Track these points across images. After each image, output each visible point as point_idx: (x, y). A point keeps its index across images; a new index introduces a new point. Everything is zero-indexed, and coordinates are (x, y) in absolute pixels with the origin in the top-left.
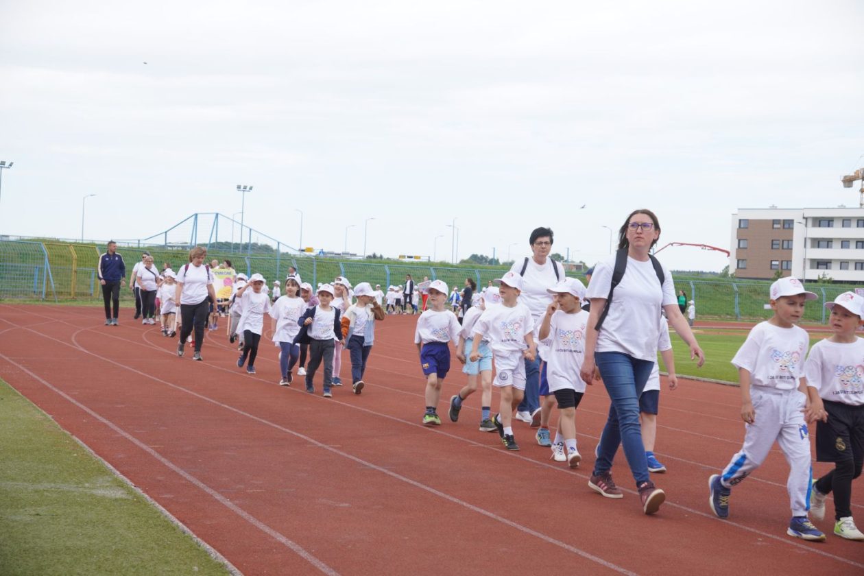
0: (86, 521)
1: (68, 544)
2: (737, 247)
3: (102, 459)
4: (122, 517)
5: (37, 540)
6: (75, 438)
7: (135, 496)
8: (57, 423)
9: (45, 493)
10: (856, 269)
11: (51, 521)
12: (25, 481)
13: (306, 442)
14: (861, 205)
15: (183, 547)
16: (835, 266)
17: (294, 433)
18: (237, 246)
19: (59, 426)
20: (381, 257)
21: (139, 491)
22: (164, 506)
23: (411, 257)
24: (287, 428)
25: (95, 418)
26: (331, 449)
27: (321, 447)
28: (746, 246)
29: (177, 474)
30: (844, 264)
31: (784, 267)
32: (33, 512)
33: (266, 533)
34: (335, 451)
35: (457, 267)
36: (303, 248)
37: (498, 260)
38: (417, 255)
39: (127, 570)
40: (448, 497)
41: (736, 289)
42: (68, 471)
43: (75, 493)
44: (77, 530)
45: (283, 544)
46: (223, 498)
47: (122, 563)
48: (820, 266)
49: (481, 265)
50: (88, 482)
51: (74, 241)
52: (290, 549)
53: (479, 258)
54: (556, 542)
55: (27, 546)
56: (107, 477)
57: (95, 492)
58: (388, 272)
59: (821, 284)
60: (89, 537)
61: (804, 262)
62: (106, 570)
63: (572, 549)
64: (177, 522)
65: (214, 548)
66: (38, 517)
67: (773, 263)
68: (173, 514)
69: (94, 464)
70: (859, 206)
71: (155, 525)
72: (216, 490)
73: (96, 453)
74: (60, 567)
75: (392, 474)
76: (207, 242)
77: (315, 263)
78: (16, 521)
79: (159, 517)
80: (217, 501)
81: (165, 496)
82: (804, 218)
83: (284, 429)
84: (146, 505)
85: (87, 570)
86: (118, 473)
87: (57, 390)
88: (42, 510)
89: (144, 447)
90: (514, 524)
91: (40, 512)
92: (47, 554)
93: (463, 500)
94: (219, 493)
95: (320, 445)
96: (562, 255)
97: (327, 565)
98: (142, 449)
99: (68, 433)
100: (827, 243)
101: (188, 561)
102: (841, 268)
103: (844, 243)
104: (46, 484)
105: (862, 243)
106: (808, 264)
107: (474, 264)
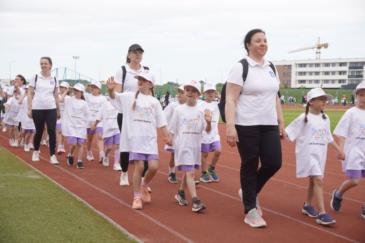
0: (26, 187)
1: (20, 196)
3: (29, 164)
4: (40, 185)
5: (8, 195)
6: (17, 156)
7: (44, 177)
8: (9, 151)
9: (8, 177)
10: (315, 83)
11: (12, 187)
14: (317, 58)
15: (66, 196)
16: (307, 82)
18: (74, 81)
19: (10, 152)
21: (45, 176)
22: (56, 181)
29: (60, 169)
30: (310, 81)
31: (288, 83)
32: (4, 184)
33: (97, 190)
35: (162, 87)
39: (45, 205)
42: (16, 169)
43: (20, 177)
44: (23, 191)
46: (79, 177)
47: (43, 202)
48: (302, 83)
49: (172, 86)
50: (25, 173)
52: (107, 195)
53: (171, 83)
55: (4, 197)
56: (32, 171)
57: (27, 176)
59: (302, 89)
60: (28, 193)
61: (296, 81)
62: (37, 205)
64: (62, 187)
65: (78, 196)
66: (6, 187)
67: (284, 82)
68: (60, 184)
69: (26, 166)
70: (316, 59)
71: (54, 188)
72: (76, 175)
73: (26, 162)
74: (18, 204)
76: (62, 79)
79: (54, 185)
80: (77, 178)
81: (56, 177)
82: (295, 64)
84: (49, 181)
85: (29, 205)
86: (36, 169)
89: (45, 159)
91: (7, 184)
92: (12, 199)
94: (77, 175)
96: (203, 81)
97: (122, 200)
99: (14, 155)
100: (304, 73)
101: (68, 201)
102: (309, 83)
103: (311, 73)
104: (8, 174)
105: (317, 73)
106: (297, 82)
107: (169, 86)
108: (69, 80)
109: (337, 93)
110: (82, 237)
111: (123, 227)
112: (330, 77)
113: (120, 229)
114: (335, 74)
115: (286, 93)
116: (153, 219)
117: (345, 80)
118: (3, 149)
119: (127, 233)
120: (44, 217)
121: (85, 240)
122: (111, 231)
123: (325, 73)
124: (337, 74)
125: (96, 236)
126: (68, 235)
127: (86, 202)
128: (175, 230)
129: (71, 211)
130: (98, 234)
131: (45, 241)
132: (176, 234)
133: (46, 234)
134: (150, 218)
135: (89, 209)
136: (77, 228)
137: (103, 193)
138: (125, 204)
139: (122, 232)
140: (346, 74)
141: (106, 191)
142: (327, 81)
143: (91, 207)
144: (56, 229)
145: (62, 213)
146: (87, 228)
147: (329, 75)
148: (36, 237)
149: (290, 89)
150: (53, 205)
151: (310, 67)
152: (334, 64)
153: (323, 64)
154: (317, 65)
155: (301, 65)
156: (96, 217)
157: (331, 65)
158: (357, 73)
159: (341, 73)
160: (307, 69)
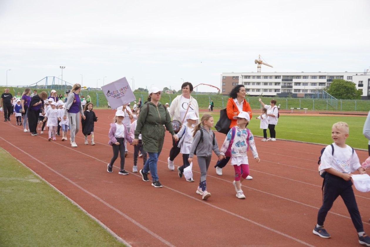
0: (29, 191)
1: (25, 200)
2: (222, 85)
3: (29, 168)
4: (40, 189)
5: (15, 199)
6: (18, 160)
7: (43, 182)
8: (11, 155)
9: (14, 182)
10: (257, 91)
11: (18, 192)
12: (5, 177)
13: (95, 160)
15: (62, 200)
16: (251, 90)
17: (91, 156)
18: (60, 86)
19: (12, 156)
21: (44, 180)
22: (53, 185)
25: (23, 153)
26: (103, 162)
27: (100, 161)
28: (225, 84)
29: (55, 173)
30: (253, 90)
32: (11, 189)
33: (88, 194)
34: (105, 162)
36: (83, 87)
37: (147, 90)
41: (223, 99)
42: (19, 173)
43: (23, 181)
44: (27, 195)
46: (72, 181)
50: (26, 177)
51: (5, 86)
53: (141, 89)
55: (12, 201)
56: (32, 175)
57: (29, 180)
60: (32, 197)
62: (40, 209)
64: (58, 191)
65: (72, 199)
66: (13, 190)
68: (57, 188)
69: (27, 170)
71: (52, 192)
72: (69, 178)
73: (27, 166)
74: (24, 208)
76: (51, 84)
77: (88, 93)
78: (6, 192)
79: (52, 189)
80: (70, 182)
81: (52, 181)
83: (86, 155)
84: (47, 185)
85: (34, 209)
86: (35, 173)
87: (8, 142)
88: (14, 187)
89: (42, 163)
92: (19, 203)
94: (70, 179)
95: (99, 160)
96: (168, 88)
97: (109, 204)
98: (41, 164)
99: (16, 158)
100: (249, 83)
101: (65, 205)
102: (252, 91)
103: (253, 83)
104: (13, 178)
105: (258, 83)
107: (140, 92)
108: (56, 85)
110: (80, 241)
111: (112, 230)
112: (268, 87)
113: (110, 232)
114: (272, 85)
117: (280, 89)
118: (6, 153)
119: (116, 236)
120: (46, 221)
121: (82, 243)
122: (102, 234)
123: (264, 83)
124: (273, 84)
125: (91, 239)
126: (68, 239)
127: (80, 205)
128: (154, 232)
129: (68, 215)
130: (92, 237)
131: (50, 245)
132: (155, 236)
133: (50, 238)
134: (134, 221)
135: (83, 212)
136: (74, 231)
137: (93, 197)
138: (112, 207)
139: (112, 235)
140: (280, 85)
141: (96, 195)
142: (265, 90)
143: (84, 210)
144: (57, 233)
145: (61, 217)
146: (82, 231)
147: (267, 85)
150: (53, 209)
151: (253, 78)
152: (271, 77)
153: (263, 76)
154: (259, 77)
155: (246, 77)
156: (89, 221)
157: (269, 77)
158: (288, 84)
159: (276, 84)
160: (251, 80)
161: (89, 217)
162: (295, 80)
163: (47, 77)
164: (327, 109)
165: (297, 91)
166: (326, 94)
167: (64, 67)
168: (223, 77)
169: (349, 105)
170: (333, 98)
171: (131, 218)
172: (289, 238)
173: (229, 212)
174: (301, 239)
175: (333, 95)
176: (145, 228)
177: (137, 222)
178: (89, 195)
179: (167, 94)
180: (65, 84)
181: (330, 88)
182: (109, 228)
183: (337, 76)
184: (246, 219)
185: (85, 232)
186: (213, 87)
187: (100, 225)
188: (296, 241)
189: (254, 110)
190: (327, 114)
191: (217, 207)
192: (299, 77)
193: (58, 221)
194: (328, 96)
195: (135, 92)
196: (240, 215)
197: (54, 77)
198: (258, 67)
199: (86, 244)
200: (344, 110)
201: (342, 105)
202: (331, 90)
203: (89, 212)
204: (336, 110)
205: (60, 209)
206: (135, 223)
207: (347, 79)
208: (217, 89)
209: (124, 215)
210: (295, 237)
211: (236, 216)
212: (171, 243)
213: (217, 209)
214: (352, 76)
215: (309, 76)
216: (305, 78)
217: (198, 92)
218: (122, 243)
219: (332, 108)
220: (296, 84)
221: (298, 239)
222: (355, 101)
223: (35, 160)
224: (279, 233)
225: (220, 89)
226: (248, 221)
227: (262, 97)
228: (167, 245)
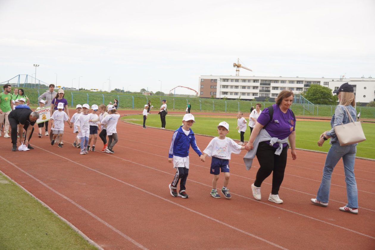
2: (200, 87)
7: (12, 183)
10: (235, 95)
13: (68, 161)
15: (32, 202)
16: (229, 94)
18: (33, 85)
20: (84, 89)
21: (13, 181)
22: (23, 186)
23: (95, 90)
24: (60, 155)
26: (76, 163)
27: (73, 162)
28: (203, 87)
29: (25, 174)
30: (231, 93)
31: (214, 94)
33: (59, 196)
34: (78, 164)
36: (57, 86)
37: (124, 91)
38: (97, 89)
40: (118, 180)
41: (200, 101)
45: (66, 199)
46: (43, 183)
47: (12, 208)
48: (224, 94)
52: (68, 201)
53: (118, 90)
54: (154, 195)
56: (0, 176)
58: (88, 96)
59: (225, 100)
62: (8, 211)
63: (159, 197)
64: (28, 192)
67: (211, 93)
68: (27, 189)
71: (21, 194)
72: (39, 180)
75: (98, 172)
76: (24, 83)
79: (22, 190)
80: (41, 184)
81: (22, 182)
84: (16, 186)
86: (4, 174)
89: (12, 164)
90: (140, 189)
93: (122, 180)
94: (41, 181)
95: (73, 161)
96: (145, 89)
97: (82, 206)
98: (10, 164)
100: (227, 86)
101: (35, 207)
103: (232, 87)
105: (237, 87)
106: (221, 93)
107: (117, 92)
108: (29, 84)
109: (251, 104)
110: (49, 244)
111: (83, 233)
112: (246, 91)
113: (82, 235)
114: (250, 89)
115: (213, 102)
116: (108, 225)
117: (258, 93)
119: (88, 239)
120: (15, 223)
121: (52, 246)
122: (74, 236)
123: (243, 87)
124: (251, 88)
125: (61, 242)
126: (37, 242)
127: (51, 207)
128: (127, 235)
129: (38, 218)
130: (63, 240)
131: (17, 248)
132: (128, 239)
133: (17, 241)
134: (106, 224)
135: (54, 215)
136: (44, 234)
138: (84, 209)
139: (83, 238)
140: (258, 89)
141: (67, 197)
142: (244, 94)
143: (55, 213)
144: (26, 236)
145: (30, 220)
146: (53, 234)
147: (245, 89)
148: (9, 244)
149: (215, 99)
150: (22, 212)
151: (231, 82)
152: (249, 81)
153: (241, 79)
154: (237, 80)
155: (225, 80)
156: (60, 223)
157: (247, 81)
158: (266, 88)
159: (254, 87)
160: (229, 83)
161: (59, 220)
162: (273, 85)
163: (19, 75)
164: (304, 114)
165: (275, 95)
166: (303, 100)
167: (37, 66)
168: (201, 79)
169: (325, 110)
170: (310, 103)
171: (104, 220)
172: (263, 241)
173: (204, 215)
174: (274, 243)
175: (309, 100)
176: (118, 231)
177: (110, 224)
178: (61, 196)
179: (144, 96)
180: (38, 83)
181: (307, 93)
182: (80, 230)
183: (314, 82)
184: (221, 222)
185: (56, 235)
186: (191, 89)
187: (71, 227)
188: (270, 244)
189: (232, 113)
190: (304, 118)
191: (191, 210)
192: (277, 82)
193: (27, 223)
194: (305, 101)
195: (111, 93)
196: (214, 218)
197: (27, 75)
198: (237, 71)
199: (57, 247)
200: (320, 115)
201: (318, 110)
202: (308, 95)
203: (60, 215)
204: (312, 115)
205: (30, 211)
206: (108, 226)
207: (324, 85)
208: (195, 92)
209: (96, 217)
210: (269, 240)
211: (211, 219)
212: (144, 246)
213: (192, 212)
214: (328, 82)
215: (287, 80)
216: (283, 83)
217: (176, 94)
218: (94, 245)
219: (309, 113)
220: (274, 88)
221: (272, 242)
222: (331, 107)
223: (4, 160)
224: (253, 236)
225: (198, 92)
226: (222, 224)
227: (239, 100)
228: (140, 248)
